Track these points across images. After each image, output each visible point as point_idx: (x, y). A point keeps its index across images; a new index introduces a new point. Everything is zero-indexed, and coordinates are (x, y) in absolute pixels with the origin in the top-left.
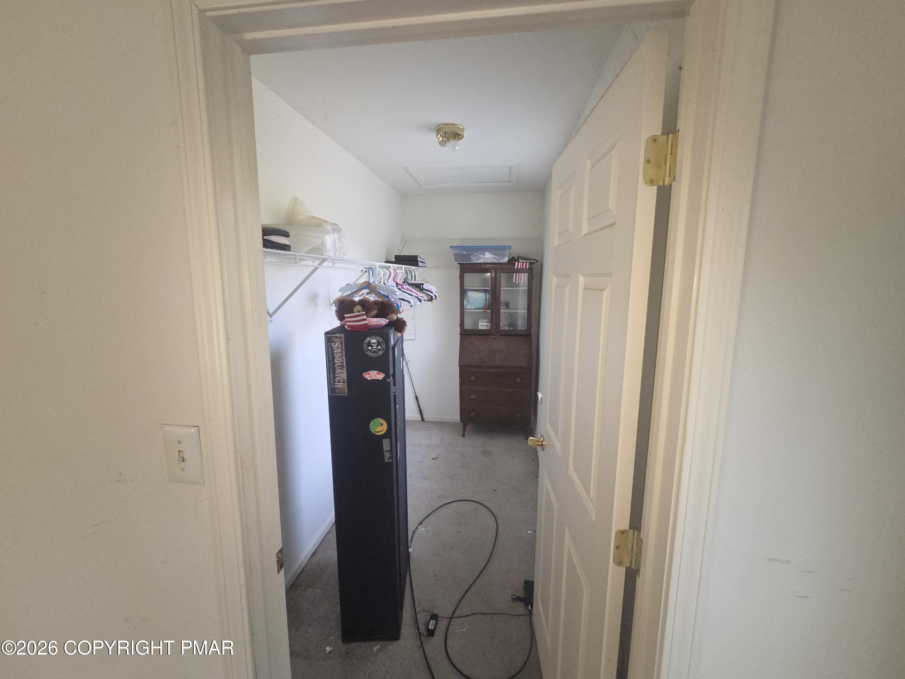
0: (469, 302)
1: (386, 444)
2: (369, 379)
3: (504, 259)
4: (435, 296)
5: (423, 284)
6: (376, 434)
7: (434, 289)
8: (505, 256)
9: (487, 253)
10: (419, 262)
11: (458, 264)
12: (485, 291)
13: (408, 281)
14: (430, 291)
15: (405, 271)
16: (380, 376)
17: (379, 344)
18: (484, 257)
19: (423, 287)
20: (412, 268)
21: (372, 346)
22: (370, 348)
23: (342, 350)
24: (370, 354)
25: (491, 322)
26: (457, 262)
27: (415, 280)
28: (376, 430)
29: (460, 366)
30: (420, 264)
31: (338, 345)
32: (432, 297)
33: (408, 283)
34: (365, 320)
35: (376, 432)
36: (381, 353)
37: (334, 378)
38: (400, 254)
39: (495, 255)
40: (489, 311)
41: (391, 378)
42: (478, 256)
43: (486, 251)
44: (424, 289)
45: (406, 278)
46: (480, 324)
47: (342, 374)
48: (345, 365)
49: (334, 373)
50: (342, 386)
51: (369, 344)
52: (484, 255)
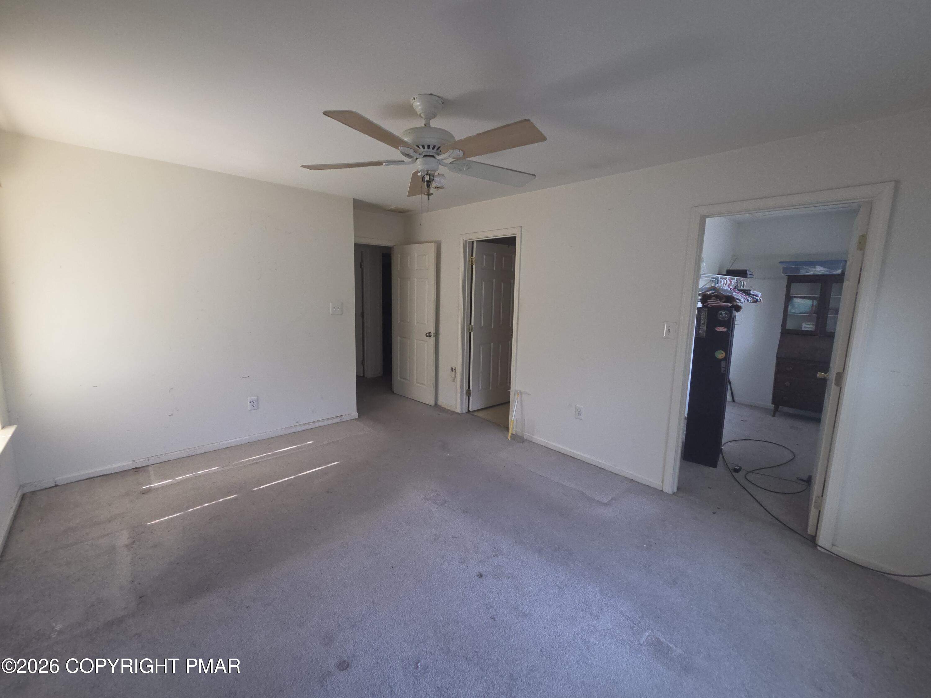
0: (793, 307)
1: (723, 364)
2: (718, 331)
3: (837, 271)
4: (760, 300)
5: (750, 290)
6: (719, 358)
7: (760, 295)
8: (839, 269)
9: (817, 266)
10: (748, 275)
11: (786, 275)
12: (814, 298)
13: (738, 288)
14: (756, 296)
15: (736, 281)
16: (725, 330)
17: (726, 314)
18: (815, 269)
19: (750, 292)
20: (741, 279)
21: (722, 315)
22: (721, 316)
23: (705, 316)
24: (720, 319)
25: (817, 325)
26: (786, 274)
27: (743, 287)
28: (719, 356)
29: (777, 357)
30: (748, 276)
31: (704, 314)
32: (757, 300)
33: (737, 289)
34: (719, 303)
35: (719, 357)
36: (727, 319)
37: (699, 328)
38: (730, 268)
39: (828, 268)
40: (815, 315)
41: (731, 331)
42: (808, 269)
43: (816, 265)
44: (751, 294)
45: (737, 286)
46: (803, 326)
47: (704, 327)
48: (706, 323)
49: (700, 327)
50: (703, 333)
51: (721, 314)
52: (815, 268)
